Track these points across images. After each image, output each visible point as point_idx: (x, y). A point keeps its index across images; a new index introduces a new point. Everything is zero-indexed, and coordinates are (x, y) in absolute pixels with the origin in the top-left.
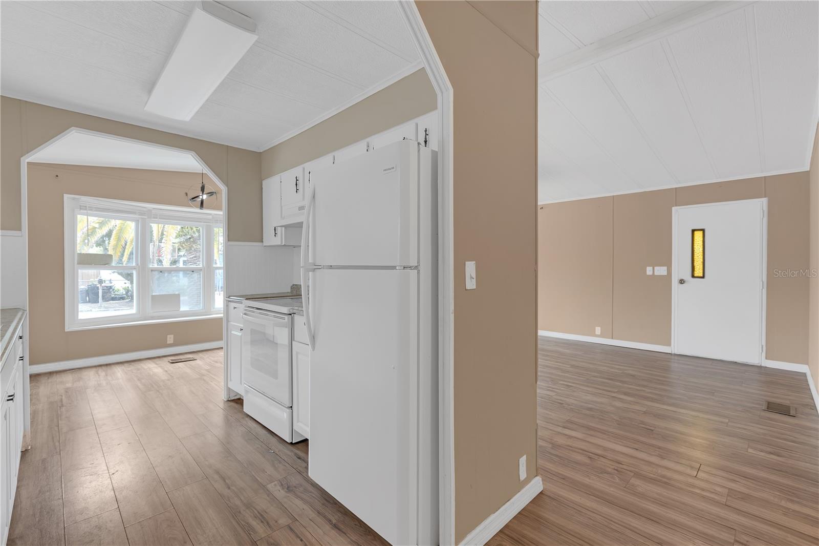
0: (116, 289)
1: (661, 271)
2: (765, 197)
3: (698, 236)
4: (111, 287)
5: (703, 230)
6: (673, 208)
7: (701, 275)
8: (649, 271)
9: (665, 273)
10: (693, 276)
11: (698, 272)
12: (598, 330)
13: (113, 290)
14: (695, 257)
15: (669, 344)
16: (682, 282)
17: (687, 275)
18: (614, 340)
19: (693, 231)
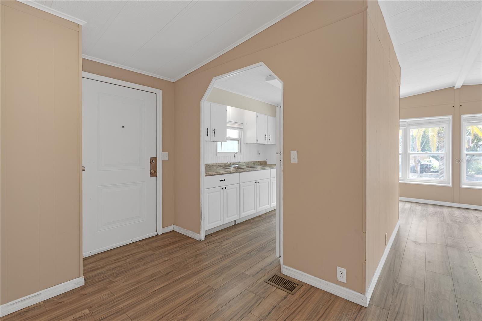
4: (430, 165)
13: (432, 167)
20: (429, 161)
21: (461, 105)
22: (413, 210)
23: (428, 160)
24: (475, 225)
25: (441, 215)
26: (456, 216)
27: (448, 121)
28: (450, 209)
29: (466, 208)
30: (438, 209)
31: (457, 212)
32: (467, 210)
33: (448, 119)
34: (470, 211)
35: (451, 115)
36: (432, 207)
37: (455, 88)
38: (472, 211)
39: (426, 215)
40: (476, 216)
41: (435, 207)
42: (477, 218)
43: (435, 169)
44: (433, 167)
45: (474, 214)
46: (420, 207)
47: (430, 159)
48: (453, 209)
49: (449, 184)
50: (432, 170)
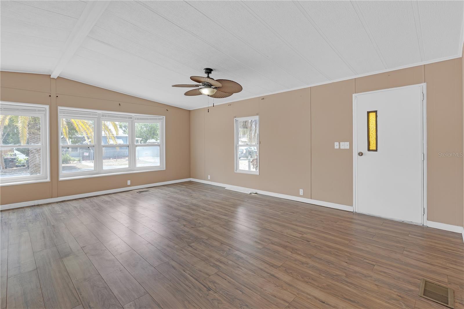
0: (19, 160)
1: (345, 145)
2: (425, 82)
3: (372, 116)
4: (15, 159)
5: (376, 112)
6: (354, 95)
7: (375, 148)
8: (336, 145)
9: (348, 147)
10: (369, 150)
11: (373, 147)
12: (301, 192)
13: (17, 160)
14: (370, 134)
15: (351, 205)
16: (361, 154)
17: (364, 150)
18: (312, 200)
19: (368, 113)
20: (13, 155)
21: (57, 96)
22: (6, 223)
23: (12, 153)
24: (77, 217)
25: (43, 217)
26: (59, 213)
27: (44, 111)
28: (50, 207)
29: (64, 200)
30: (38, 210)
31: (57, 208)
32: (65, 203)
33: (44, 109)
34: (68, 203)
35: (48, 105)
36: (30, 209)
37: (51, 77)
38: (70, 202)
39: (25, 224)
40: (75, 207)
41: (33, 208)
42: (77, 208)
43: (20, 163)
44: (19, 161)
45: (73, 205)
46: (15, 214)
47: (13, 152)
48: (53, 206)
49: (47, 179)
50: (17, 164)
